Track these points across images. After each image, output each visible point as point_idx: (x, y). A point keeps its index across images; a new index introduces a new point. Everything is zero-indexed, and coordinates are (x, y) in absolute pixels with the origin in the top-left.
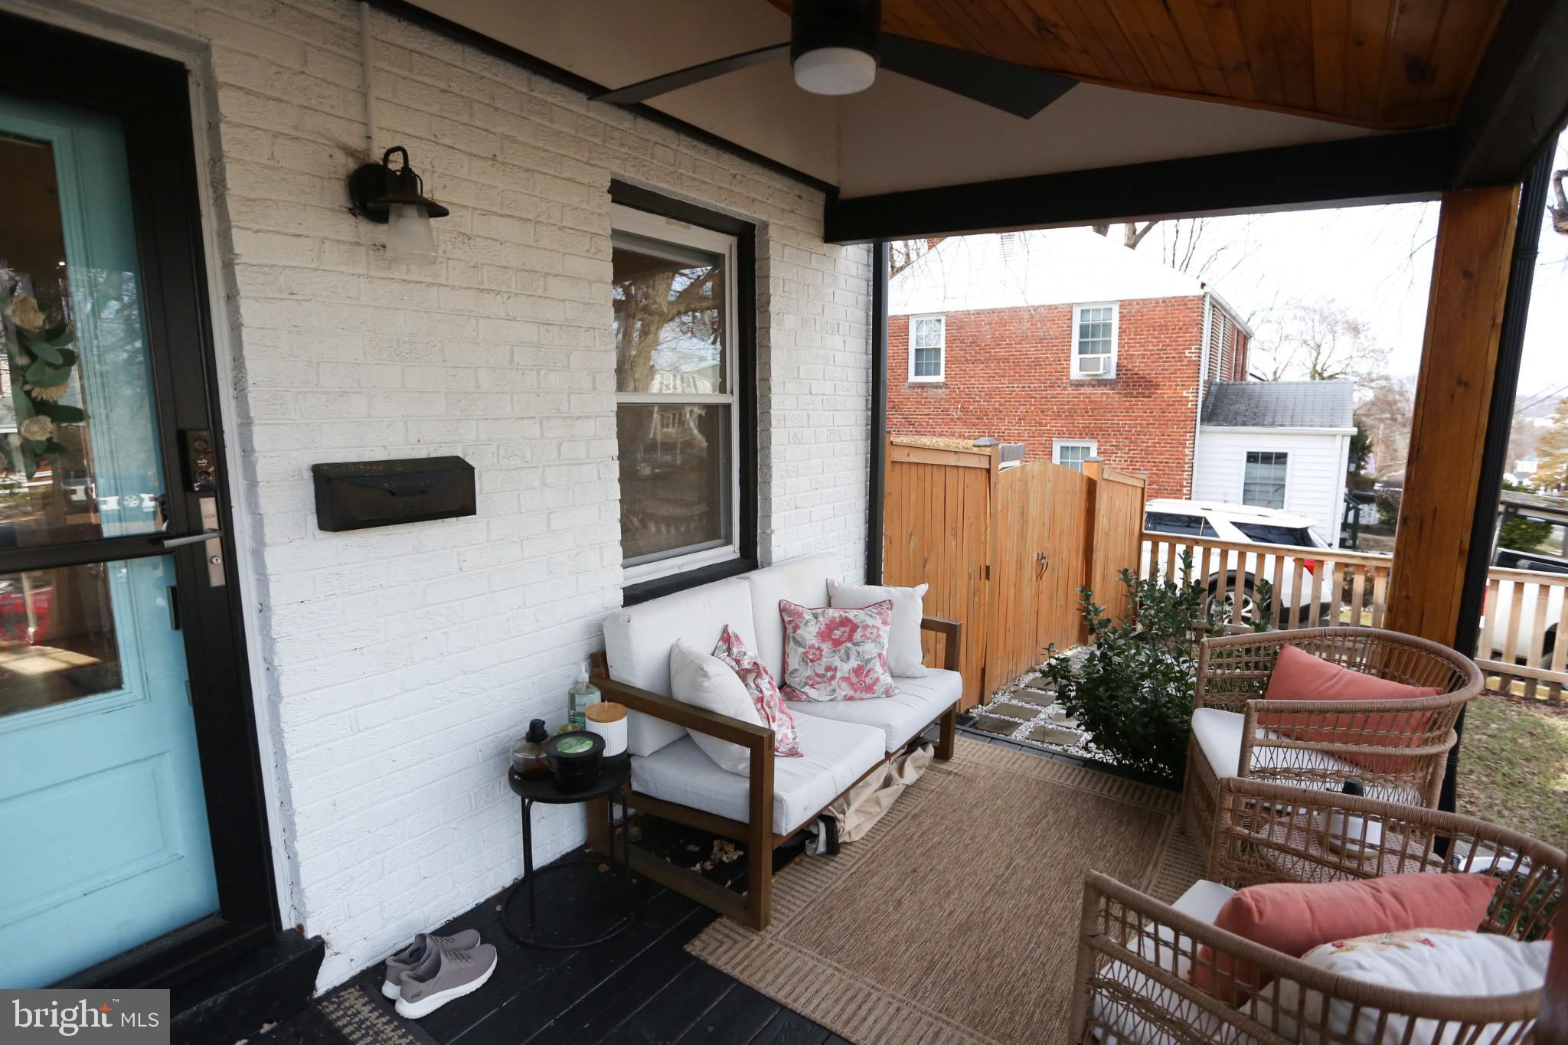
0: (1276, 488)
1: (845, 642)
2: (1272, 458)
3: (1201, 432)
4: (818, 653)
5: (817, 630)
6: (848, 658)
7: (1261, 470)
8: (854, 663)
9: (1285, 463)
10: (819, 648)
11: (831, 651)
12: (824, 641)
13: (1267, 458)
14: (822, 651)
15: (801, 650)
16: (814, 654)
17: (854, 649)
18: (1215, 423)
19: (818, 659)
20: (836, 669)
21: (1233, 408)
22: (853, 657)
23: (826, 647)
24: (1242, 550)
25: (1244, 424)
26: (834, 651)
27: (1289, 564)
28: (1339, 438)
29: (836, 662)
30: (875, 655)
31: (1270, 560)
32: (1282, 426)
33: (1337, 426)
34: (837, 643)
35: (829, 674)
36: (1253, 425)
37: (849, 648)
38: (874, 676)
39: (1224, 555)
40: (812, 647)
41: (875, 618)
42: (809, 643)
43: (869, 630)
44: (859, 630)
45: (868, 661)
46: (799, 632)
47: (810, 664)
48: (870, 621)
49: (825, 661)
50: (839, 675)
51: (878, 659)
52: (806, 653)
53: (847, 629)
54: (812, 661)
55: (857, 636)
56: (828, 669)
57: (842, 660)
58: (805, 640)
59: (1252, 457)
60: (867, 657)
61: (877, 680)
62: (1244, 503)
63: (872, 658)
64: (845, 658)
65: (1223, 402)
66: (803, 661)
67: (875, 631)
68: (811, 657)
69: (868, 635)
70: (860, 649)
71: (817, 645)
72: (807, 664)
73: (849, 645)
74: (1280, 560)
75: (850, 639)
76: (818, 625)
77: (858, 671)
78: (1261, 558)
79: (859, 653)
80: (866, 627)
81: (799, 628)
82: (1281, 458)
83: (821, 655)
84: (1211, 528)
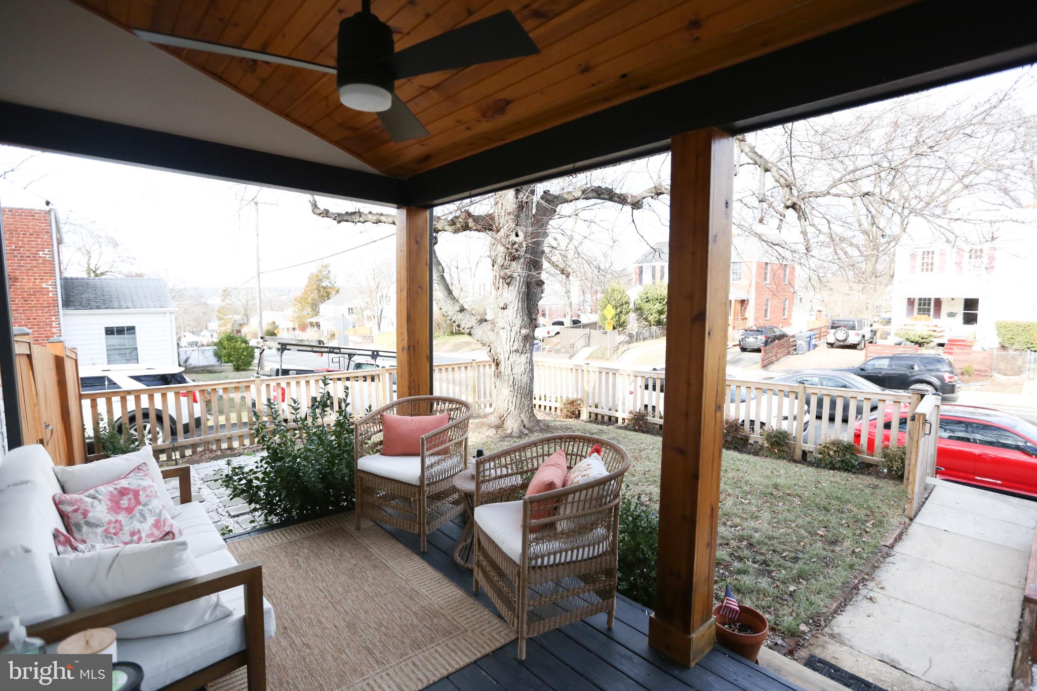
0: (131, 350)
1: (135, 506)
2: (124, 331)
3: (64, 315)
4: (117, 525)
5: (106, 507)
6: (145, 518)
7: (116, 339)
8: (151, 520)
9: (134, 333)
10: (116, 521)
11: (128, 518)
12: (117, 513)
13: (120, 331)
14: (120, 522)
15: (100, 530)
16: (114, 528)
17: (145, 509)
18: (73, 308)
19: (121, 530)
20: (139, 531)
21: (84, 296)
22: (148, 516)
23: (122, 517)
24: (137, 394)
25: (98, 308)
26: (131, 518)
27: (171, 396)
28: (168, 315)
29: (137, 525)
30: (161, 508)
31: (158, 397)
32: (128, 308)
33: (165, 307)
34: (129, 510)
35: (136, 538)
36: (106, 308)
37: (141, 510)
38: (168, 523)
39: (124, 401)
40: (110, 523)
41: (146, 480)
42: (107, 520)
43: (149, 490)
44: (141, 493)
45: (160, 514)
46: (90, 515)
47: (114, 537)
48: (145, 483)
49: (127, 529)
50: (143, 535)
51: (164, 510)
52: (106, 531)
53: (131, 496)
54: (115, 534)
55: (142, 497)
56: (133, 534)
57: (141, 522)
58: (100, 520)
59: (109, 331)
60: (158, 511)
61: (172, 525)
62: (109, 364)
63: (161, 511)
64: (142, 519)
65: (73, 292)
66: (107, 538)
67: (152, 489)
68: (113, 531)
69: (150, 494)
70: (150, 507)
71: (113, 519)
72: (112, 538)
73: (140, 507)
74: (164, 395)
75: (138, 503)
76: (103, 503)
77: (157, 525)
78: (151, 397)
79: (150, 510)
80: (144, 489)
81: (88, 511)
82: (131, 329)
83: (121, 526)
84: (115, 384)
